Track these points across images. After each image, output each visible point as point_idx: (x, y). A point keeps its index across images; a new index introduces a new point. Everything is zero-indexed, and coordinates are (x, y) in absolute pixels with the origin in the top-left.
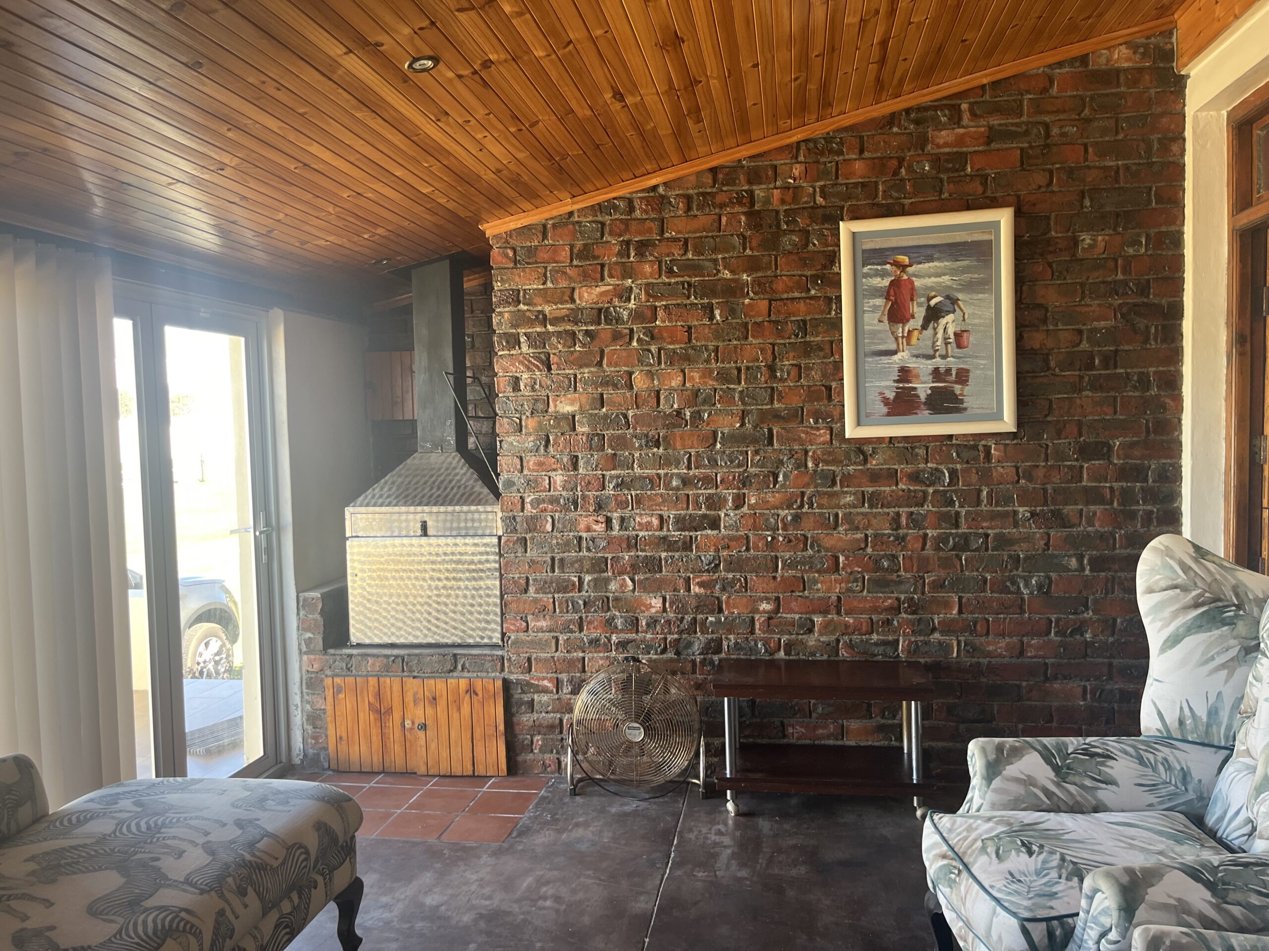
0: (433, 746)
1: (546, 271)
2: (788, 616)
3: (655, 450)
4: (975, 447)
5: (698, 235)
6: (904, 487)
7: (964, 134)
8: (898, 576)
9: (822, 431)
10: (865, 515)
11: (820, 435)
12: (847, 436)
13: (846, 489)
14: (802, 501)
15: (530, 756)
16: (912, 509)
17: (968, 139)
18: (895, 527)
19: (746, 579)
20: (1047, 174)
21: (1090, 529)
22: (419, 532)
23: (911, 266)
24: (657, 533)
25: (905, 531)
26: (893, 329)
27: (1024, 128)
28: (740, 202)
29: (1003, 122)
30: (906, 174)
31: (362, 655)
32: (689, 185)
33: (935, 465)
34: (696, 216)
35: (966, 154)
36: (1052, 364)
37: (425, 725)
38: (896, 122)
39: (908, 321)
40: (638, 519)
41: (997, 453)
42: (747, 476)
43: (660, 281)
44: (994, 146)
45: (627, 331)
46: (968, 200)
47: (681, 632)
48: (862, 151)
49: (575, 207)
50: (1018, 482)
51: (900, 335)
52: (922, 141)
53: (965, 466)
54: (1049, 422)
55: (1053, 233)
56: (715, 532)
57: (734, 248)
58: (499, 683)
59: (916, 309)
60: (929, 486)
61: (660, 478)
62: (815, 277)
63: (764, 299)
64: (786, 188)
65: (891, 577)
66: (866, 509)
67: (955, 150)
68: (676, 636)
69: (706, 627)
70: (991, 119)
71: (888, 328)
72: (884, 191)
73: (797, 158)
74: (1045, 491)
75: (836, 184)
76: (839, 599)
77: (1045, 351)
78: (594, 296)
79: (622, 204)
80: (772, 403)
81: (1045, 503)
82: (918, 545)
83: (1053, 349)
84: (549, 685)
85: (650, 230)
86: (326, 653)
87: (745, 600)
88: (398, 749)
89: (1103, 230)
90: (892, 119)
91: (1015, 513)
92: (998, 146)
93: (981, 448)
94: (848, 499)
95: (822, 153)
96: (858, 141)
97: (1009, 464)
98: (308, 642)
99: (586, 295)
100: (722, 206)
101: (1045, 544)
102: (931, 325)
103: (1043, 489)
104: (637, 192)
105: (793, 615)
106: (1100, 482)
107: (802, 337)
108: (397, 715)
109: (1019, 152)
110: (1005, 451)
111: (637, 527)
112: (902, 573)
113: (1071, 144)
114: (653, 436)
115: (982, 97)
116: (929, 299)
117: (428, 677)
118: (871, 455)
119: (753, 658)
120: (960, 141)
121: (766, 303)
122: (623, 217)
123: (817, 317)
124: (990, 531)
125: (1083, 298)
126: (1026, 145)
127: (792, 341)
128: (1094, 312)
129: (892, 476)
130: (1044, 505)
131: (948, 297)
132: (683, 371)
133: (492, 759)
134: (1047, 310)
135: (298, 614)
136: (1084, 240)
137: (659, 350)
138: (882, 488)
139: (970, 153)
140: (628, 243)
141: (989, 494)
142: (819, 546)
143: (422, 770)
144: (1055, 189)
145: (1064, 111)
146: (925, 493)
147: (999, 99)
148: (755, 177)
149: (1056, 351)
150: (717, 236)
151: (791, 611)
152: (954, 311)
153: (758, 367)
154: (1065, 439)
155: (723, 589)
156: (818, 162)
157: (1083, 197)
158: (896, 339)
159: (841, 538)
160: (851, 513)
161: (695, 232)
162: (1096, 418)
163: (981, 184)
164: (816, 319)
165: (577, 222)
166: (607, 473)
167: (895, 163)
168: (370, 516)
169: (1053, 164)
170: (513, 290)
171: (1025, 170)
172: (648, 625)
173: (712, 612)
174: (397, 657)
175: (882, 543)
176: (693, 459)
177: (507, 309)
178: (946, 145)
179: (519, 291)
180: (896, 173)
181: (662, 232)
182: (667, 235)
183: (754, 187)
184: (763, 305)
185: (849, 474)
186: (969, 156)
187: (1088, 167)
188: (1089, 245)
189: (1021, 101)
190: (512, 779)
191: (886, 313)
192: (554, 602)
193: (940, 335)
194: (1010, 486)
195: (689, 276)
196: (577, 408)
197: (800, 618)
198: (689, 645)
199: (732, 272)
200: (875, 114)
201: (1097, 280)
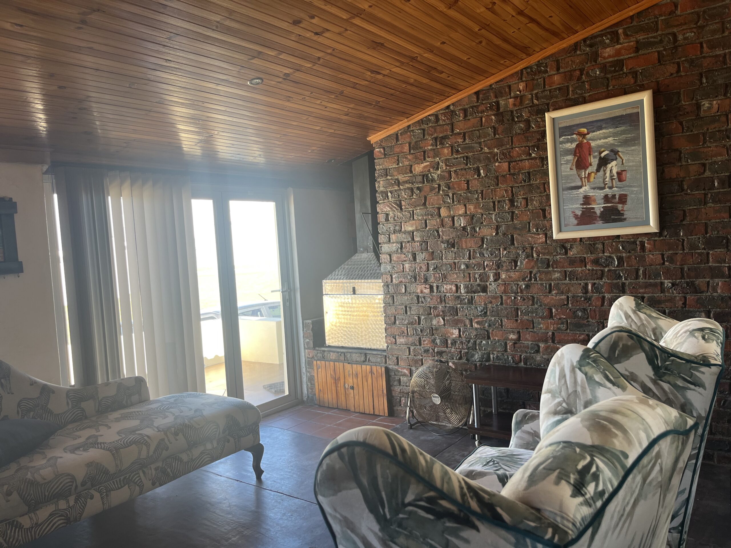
0: (357, 397)
1: (398, 158)
2: (526, 342)
3: (453, 249)
4: (634, 243)
5: (471, 130)
6: (590, 268)
7: (620, 48)
8: (588, 321)
9: (540, 236)
10: (566, 284)
11: (540, 238)
12: (554, 238)
13: (555, 269)
14: (531, 276)
15: (399, 408)
16: (595, 281)
17: (623, 51)
18: (584, 291)
19: (501, 321)
20: (676, 66)
21: (715, 294)
22: (352, 293)
23: (588, 134)
24: (455, 294)
25: (591, 294)
26: (579, 173)
27: (659, 38)
28: (491, 108)
29: (646, 36)
30: (586, 78)
31: (328, 351)
32: (465, 103)
33: (609, 254)
34: (469, 120)
35: (623, 60)
36: (685, 187)
37: (353, 387)
38: (579, 48)
39: (588, 167)
40: (445, 287)
41: (649, 246)
42: (500, 263)
43: (452, 157)
44: (641, 52)
45: (437, 186)
46: (625, 89)
47: (468, 348)
48: (558, 69)
49: (410, 123)
50: (664, 264)
51: (583, 176)
52: (595, 57)
53: (628, 254)
54: (684, 224)
55: (683, 102)
56: (484, 294)
57: (489, 135)
58: (383, 369)
59: (592, 160)
60: (605, 267)
61: (455, 264)
62: (534, 146)
63: (506, 162)
64: (516, 97)
65: (583, 322)
66: (567, 281)
67: (616, 59)
68: (466, 350)
69: (481, 346)
70: (637, 36)
71: (576, 173)
72: (572, 91)
73: (521, 79)
74: (682, 269)
75: (544, 91)
76: (553, 334)
77: (680, 179)
78: (421, 169)
79: (432, 118)
80: (513, 221)
81: (682, 277)
82: (599, 303)
83: (685, 177)
84: (406, 372)
85: (446, 130)
86: (315, 349)
87: (501, 332)
88: (343, 398)
89: (716, 97)
90: (576, 46)
91: (662, 284)
92: (643, 52)
93: (638, 243)
94: (556, 275)
95: (535, 74)
96: (556, 63)
97: (657, 253)
98: (308, 343)
99: (417, 168)
100: (482, 112)
101: (683, 304)
102: (602, 169)
103: (681, 268)
104: (439, 111)
105: (528, 342)
106: (721, 264)
107: (528, 182)
108: (342, 381)
109: (656, 54)
110: (654, 245)
111: (445, 291)
112: (590, 320)
113: (691, 43)
114: (451, 242)
115: (632, 23)
116: (600, 153)
117: (355, 364)
118: (569, 249)
119: (507, 365)
120: (618, 53)
121: (507, 164)
122: (433, 125)
123: (536, 169)
124: (645, 295)
125: (704, 143)
126: (662, 49)
127: (523, 184)
128: (712, 151)
129: (583, 262)
130: (681, 279)
131: (612, 151)
132: (465, 206)
133: (381, 408)
134: (681, 153)
135: (303, 330)
136: (704, 104)
137: (453, 195)
138: (577, 269)
139: (625, 59)
140: (436, 139)
141: (644, 273)
142: (540, 302)
143: (352, 409)
144: (683, 74)
145: (686, 24)
146: (603, 271)
147: (642, 23)
148: (499, 94)
149: (687, 178)
150: (480, 129)
151: (527, 340)
152: (616, 159)
153: (504, 201)
154: (696, 235)
155: (490, 326)
156: (533, 79)
157: (702, 77)
158: (581, 179)
159: (553, 298)
160: (558, 283)
161: (469, 128)
162: (717, 221)
163: (633, 77)
164: (535, 171)
165: (412, 131)
166: (430, 262)
167: (578, 73)
168: (333, 284)
169: (680, 58)
170: (384, 169)
171: (661, 65)
172: (452, 344)
173: (484, 338)
174: (342, 353)
175: (577, 301)
176: (472, 253)
177: (382, 179)
178: (610, 56)
179: (387, 169)
180: (579, 78)
181: (452, 131)
182: (455, 132)
183: (500, 99)
184: (505, 165)
185: (557, 260)
186: (624, 61)
187: (704, 57)
188: (708, 107)
189: (657, 22)
190: (390, 418)
191: (574, 164)
192: (407, 329)
193: (608, 174)
194: (658, 267)
195: (467, 153)
196: (414, 228)
197: (532, 344)
198: (473, 356)
199: (488, 148)
200: (565, 45)
201: (714, 130)
